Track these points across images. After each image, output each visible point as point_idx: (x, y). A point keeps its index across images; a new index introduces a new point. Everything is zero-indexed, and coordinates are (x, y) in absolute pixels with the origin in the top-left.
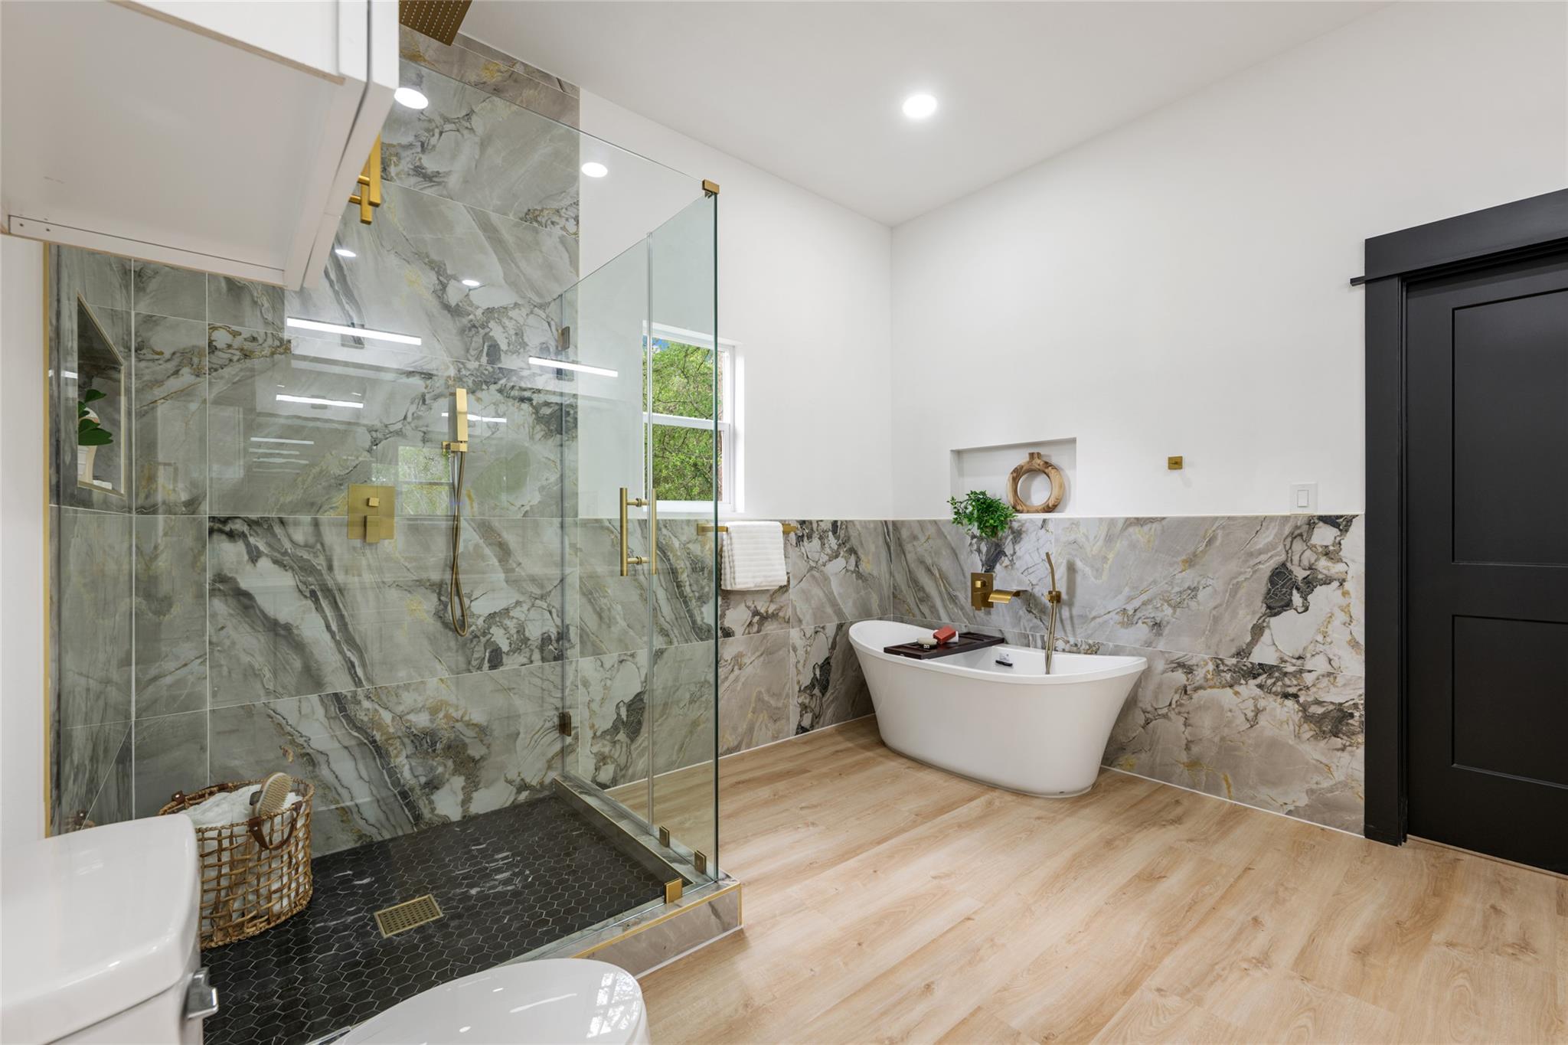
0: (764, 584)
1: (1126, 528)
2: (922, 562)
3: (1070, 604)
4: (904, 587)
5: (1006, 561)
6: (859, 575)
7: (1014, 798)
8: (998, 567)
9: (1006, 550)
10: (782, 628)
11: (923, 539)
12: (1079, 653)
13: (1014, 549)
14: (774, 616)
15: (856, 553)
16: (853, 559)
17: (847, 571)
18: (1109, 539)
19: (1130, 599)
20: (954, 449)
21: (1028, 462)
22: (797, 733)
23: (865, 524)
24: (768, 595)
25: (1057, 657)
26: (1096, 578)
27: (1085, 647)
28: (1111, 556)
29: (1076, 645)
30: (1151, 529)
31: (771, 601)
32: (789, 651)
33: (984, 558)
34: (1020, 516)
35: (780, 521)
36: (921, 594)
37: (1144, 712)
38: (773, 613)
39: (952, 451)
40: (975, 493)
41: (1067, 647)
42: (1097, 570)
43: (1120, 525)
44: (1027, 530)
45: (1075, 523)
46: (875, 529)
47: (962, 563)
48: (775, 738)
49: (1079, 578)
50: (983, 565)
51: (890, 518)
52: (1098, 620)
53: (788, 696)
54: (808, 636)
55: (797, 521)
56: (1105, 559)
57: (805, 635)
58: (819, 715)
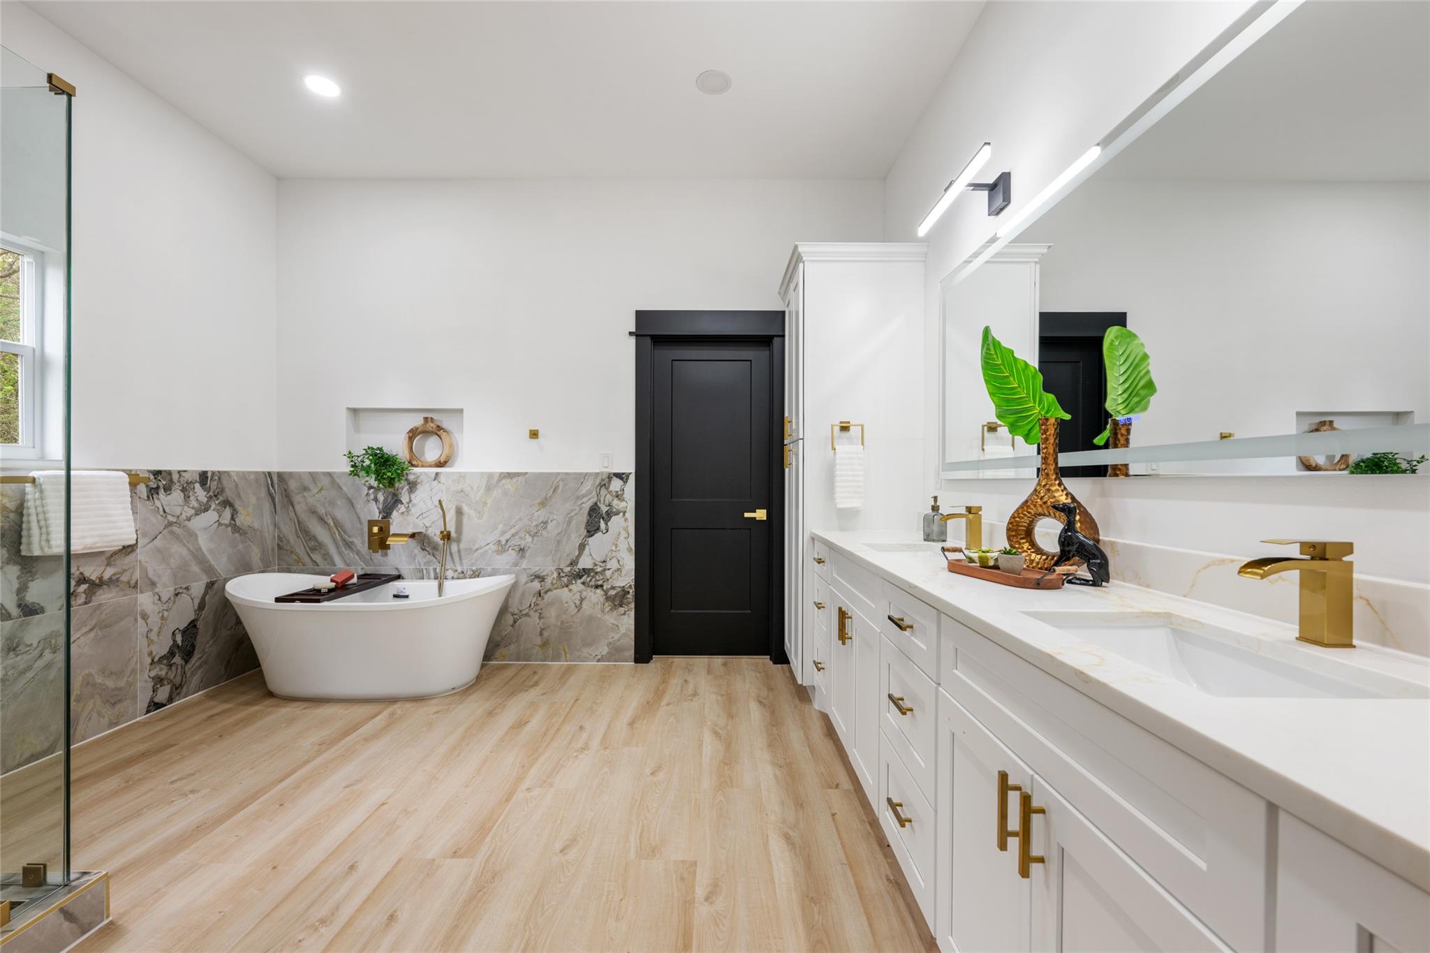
0: (98, 545)
1: (500, 481)
2: (313, 512)
3: (458, 541)
4: (292, 538)
5: (402, 508)
6: (236, 529)
8: (395, 514)
9: (402, 499)
10: (125, 595)
11: (315, 491)
12: (465, 578)
13: (410, 498)
14: (113, 582)
15: (231, 505)
16: (227, 513)
17: (220, 524)
18: (489, 489)
19: (503, 533)
20: (350, 407)
21: (423, 425)
22: (148, 712)
23: (244, 476)
24: (103, 558)
25: (447, 584)
26: (479, 518)
27: (470, 573)
28: (489, 501)
29: (463, 572)
30: (517, 481)
31: (109, 564)
32: (136, 620)
33: (381, 507)
34: (416, 470)
35: (124, 471)
36: (313, 543)
37: (513, 615)
38: (110, 578)
39: (348, 408)
40: (373, 449)
41: (456, 575)
42: (479, 512)
43: (496, 477)
44: (422, 482)
45: (462, 476)
46: (257, 480)
47: (359, 510)
48: (112, 724)
49: (465, 520)
50: (380, 513)
51: (275, 468)
52: (480, 551)
53: (134, 671)
54: (164, 599)
55: (150, 471)
56: (485, 503)
57: (160, 599)
58: (180, 685)
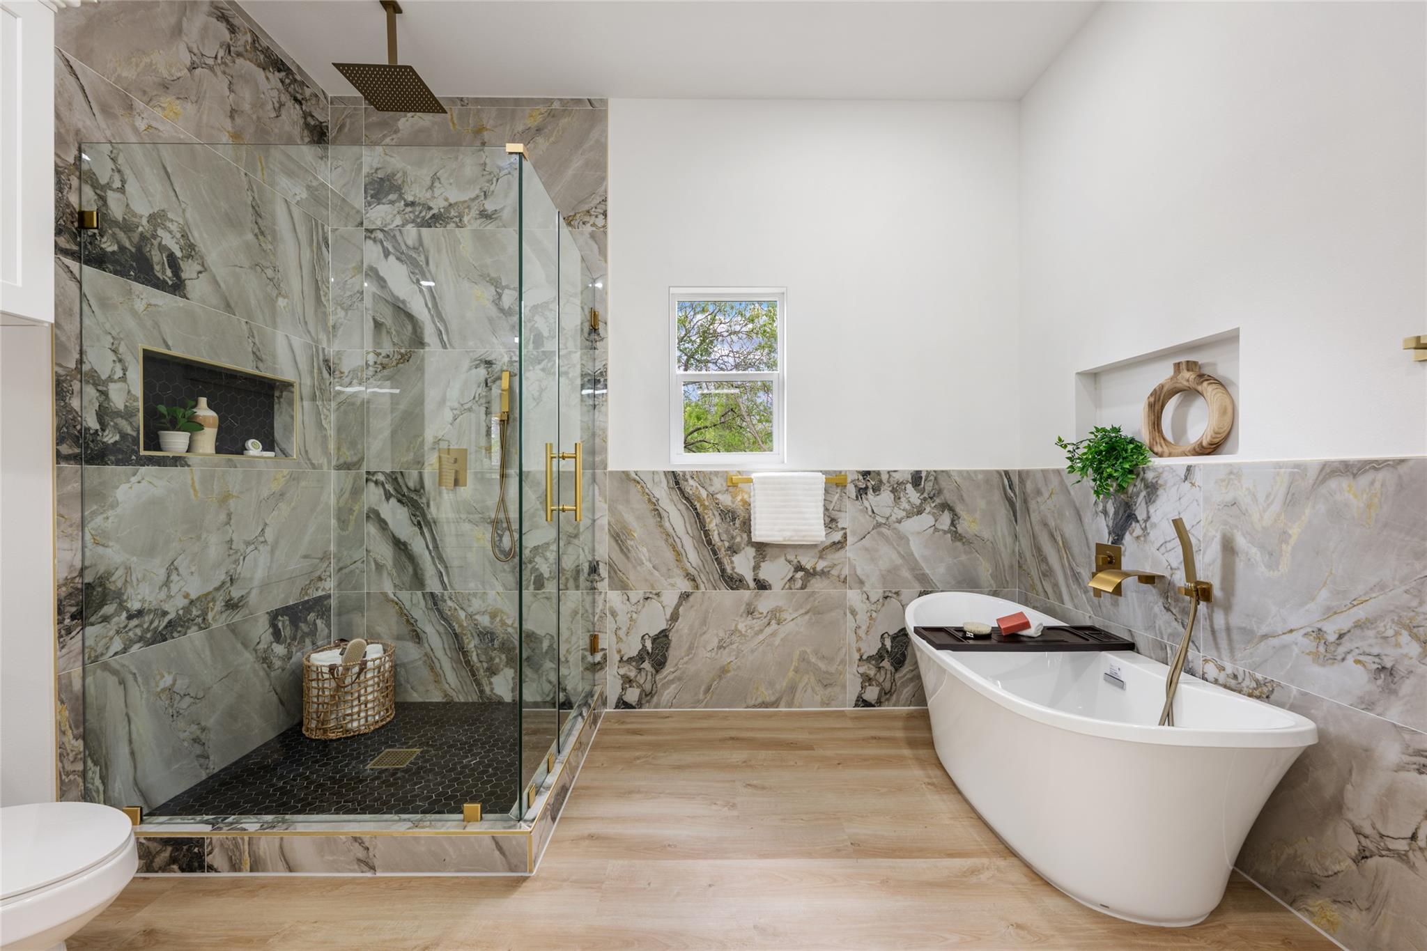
0: (796, 538)
1: (1324, 481)
2: (1046, 525)
3: (1227, 608)
4: (1028, 554)
5: (1137, 529)
6: (957, 536)
7: (1025, 880)
8: (1128, 538)
9: (1137, 513)
10: (835, 588)
11: (1046, 495)
12: (1240, 692)
13: (1148, 512)
14: (824, 574)
15: (951, 509)
16: (946, 518)
17: (936, 530)
18: (1292, 501)
19: (1331, 613)
20: (1079, 371)
21: (1172, 378)
22: (856, 705)
23: (968, 476)
24: (816, 551)
26: (1269, 567)
27: (1248, 684)
28: (1295, 531)
29: (1235, 677)
30: (1372, 483)
31: (821, 557)
32: (845, 614)
33: (1111, 524)
34: (1156, 462)
35: (825, 473)
36: (1044, 567)
37: (1358, 833)
38: (822, 570)
39: (1078, 373)
40: (1104, 430)
41: (1222, 677)
42: (1271, 554)
43: (1312, 474)
44: (1166, 482)
45: (1233, 473)
46: (987, 481)
47: (1087, 527)
48: (823, 704)
49: (1240, 566)
50: (1110, 533)
51: (1014, 465)
52: (1273, 642)
53: (843, 662)
54: (873, 599)
55: (859, 472)
56: (1284, 536)
57: (868, 599)
58: (890, 691)
